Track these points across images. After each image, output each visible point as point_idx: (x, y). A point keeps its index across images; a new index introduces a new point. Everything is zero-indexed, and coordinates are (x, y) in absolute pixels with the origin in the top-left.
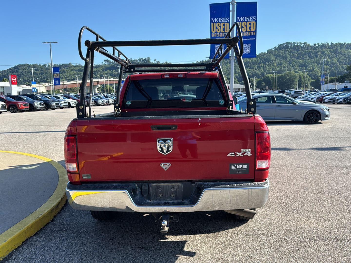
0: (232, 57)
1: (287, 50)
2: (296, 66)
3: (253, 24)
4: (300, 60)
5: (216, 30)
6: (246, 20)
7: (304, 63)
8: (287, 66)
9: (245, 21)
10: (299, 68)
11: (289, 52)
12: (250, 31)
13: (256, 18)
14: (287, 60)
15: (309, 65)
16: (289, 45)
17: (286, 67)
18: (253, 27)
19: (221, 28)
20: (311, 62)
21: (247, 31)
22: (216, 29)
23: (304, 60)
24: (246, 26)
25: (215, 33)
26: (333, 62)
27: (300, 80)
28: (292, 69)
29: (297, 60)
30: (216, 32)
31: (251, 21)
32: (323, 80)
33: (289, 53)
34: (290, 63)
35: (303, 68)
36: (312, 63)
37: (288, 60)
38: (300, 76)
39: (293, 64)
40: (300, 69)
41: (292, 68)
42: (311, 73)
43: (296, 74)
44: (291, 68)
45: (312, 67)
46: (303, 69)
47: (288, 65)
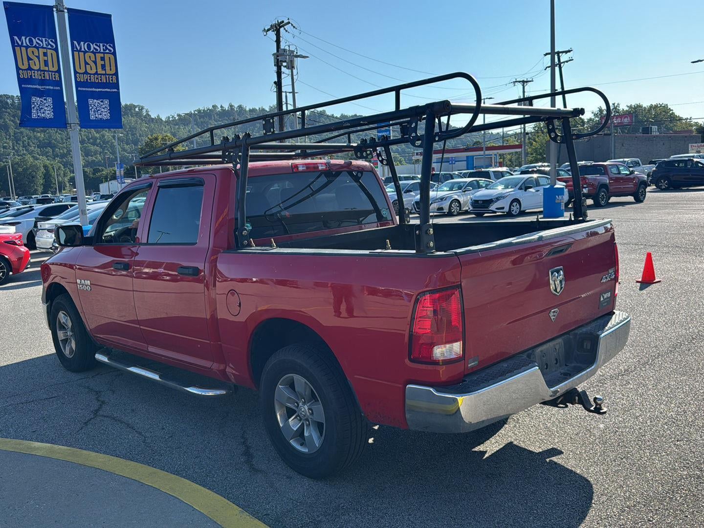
0: (72, 125)
1: (6, 112)
2: (31, 146)
3: (108, 58)
4: (39, 134)
5: (29, 64)
6: (92, 49)
7: (47, 140)
8: (11, 144)
9: (91, 52)
10: (39, 149)
11: (12, 115)
12: (104, 72)
13: (114, 48)
14: (10, 133)
15: (59, 144)
16: (9, 101)
17: (10, 147)
18: (110, 67)
19: (41, 60)
20: (62, 139)
21: (98, 73)
22: (29, 62)
23: (47, 133)
24: (95, 62)
25: (27, 70)
26: (106, 139)
27: (47, 176)
28: (25, 152)
29: (31, 133)
30: (30, 69)
31: (104, 53)
32: (121, 174)
33: (12, 118)
34: (17, 140)
35: (47, 150)
36: (65, 141)
37: (11, 131)
38: (45, 167)
39: (25, 141)
40: (40, 151)
41: (24, 149)
42: (67, 160)
43: (36, 162)
44: (21, 148)
45: (66, 149)
46: (47, 152)
47: (13, 144)
